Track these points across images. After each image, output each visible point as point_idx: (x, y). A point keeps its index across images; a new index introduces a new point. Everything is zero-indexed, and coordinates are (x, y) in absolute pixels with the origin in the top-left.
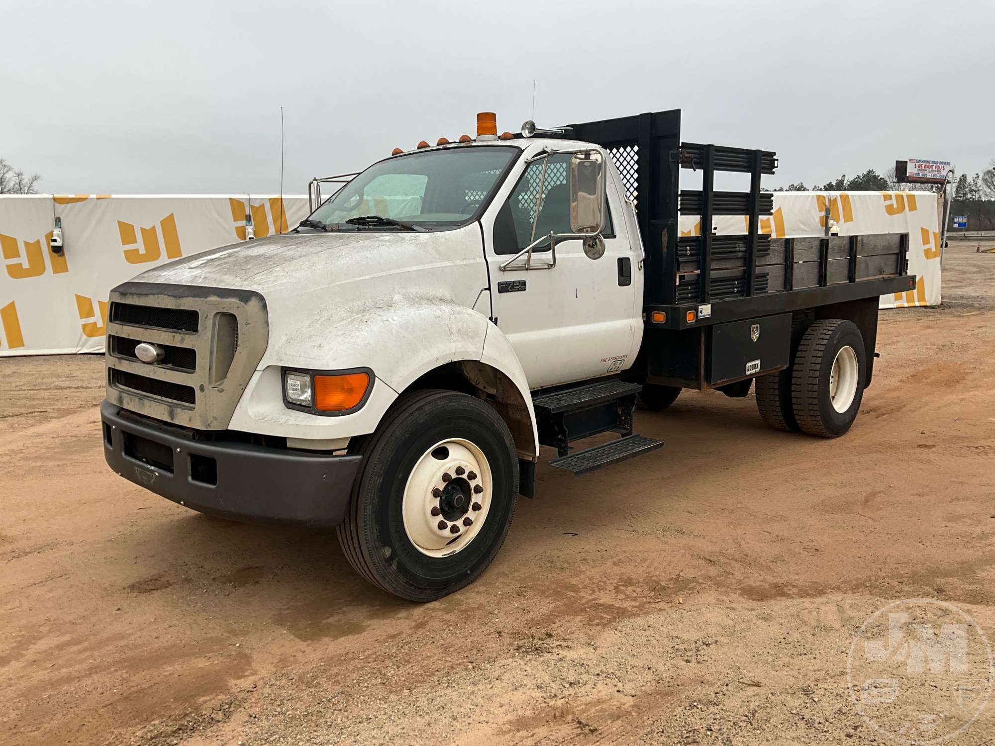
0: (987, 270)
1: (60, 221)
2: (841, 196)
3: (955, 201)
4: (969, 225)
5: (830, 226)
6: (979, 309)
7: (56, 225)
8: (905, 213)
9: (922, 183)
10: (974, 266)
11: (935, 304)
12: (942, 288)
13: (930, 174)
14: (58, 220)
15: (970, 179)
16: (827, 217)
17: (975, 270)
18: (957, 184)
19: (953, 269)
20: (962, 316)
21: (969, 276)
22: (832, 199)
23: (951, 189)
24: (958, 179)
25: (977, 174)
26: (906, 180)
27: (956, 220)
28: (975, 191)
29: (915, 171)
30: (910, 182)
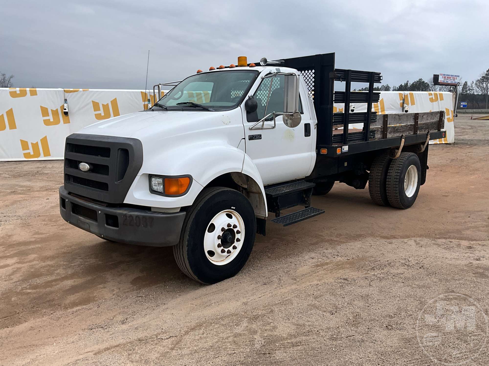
0: (475, 128)
1: (67, 101)
2: (410, 94)
3: (462, 94)
4: (468, 106)
5: (404, 107)
6: (469, 145)
7: (65, 103)
8: (438, 101)
9: (446, 85)
10: (469, 126)
11: (451, 143)
12: (455, 135)
13: (450, 81)
14: (66, 100)
15: (469, 84)
16: (403, 103)
17: (470, 127)
18: (463, 86)
19: (459, 127)
20: (462, 148)
21: (467, 130)
22: (406, 95)
23: (460, 89)
24: (463, 84)
25: (473, 81)
26: (438, 84)
27: (462, 104)
28: (472, 90)
29: (443, 80)
30: (440, 85)
